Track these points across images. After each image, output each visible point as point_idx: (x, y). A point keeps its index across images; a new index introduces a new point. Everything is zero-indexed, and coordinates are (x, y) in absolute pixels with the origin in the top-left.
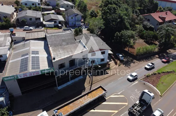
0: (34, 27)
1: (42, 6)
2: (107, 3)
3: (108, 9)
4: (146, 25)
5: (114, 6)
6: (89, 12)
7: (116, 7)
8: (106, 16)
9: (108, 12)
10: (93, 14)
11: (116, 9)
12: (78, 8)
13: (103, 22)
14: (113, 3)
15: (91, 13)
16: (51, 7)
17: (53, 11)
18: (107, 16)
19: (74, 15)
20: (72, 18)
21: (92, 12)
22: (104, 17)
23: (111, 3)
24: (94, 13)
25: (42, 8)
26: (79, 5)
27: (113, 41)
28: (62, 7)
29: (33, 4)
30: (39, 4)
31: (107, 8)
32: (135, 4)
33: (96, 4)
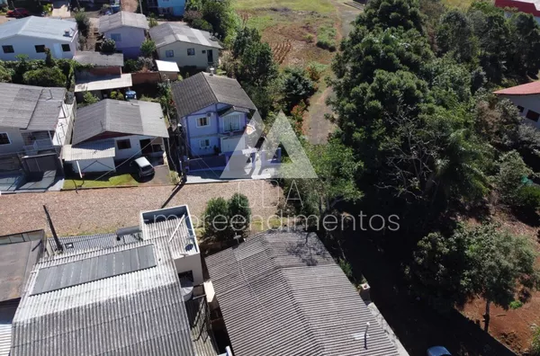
0: (12, 180)
1: (79, 58)
2: (370, 58)
3: (379, 94)
4: (529, 143)
5: (408, 79)
6: (282, 81)
7: (418, 85)
8: (369, 131)
9: (376, 113)
10: (295, 88)
11: (417, 99)
12: (236, 57)
13: (356, 166)
14: (397, 61)
15: (291, 85)
16: (117, 60)
17: (125, 80)
18: (375, 135)
19: (212, 108)
20: (203, 122)
21: (292, 78)
22: (357, 135)
23: (391, 60)
24: (300, 86)
25: (79, 69)
26: (238, 48)
27: (407, 271)
28: (169, 57)
29: (40, 48)
30: (66, 47)
31: (373, 90)
32: (469, 40)
33: (304, 31)
